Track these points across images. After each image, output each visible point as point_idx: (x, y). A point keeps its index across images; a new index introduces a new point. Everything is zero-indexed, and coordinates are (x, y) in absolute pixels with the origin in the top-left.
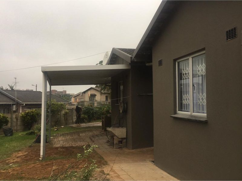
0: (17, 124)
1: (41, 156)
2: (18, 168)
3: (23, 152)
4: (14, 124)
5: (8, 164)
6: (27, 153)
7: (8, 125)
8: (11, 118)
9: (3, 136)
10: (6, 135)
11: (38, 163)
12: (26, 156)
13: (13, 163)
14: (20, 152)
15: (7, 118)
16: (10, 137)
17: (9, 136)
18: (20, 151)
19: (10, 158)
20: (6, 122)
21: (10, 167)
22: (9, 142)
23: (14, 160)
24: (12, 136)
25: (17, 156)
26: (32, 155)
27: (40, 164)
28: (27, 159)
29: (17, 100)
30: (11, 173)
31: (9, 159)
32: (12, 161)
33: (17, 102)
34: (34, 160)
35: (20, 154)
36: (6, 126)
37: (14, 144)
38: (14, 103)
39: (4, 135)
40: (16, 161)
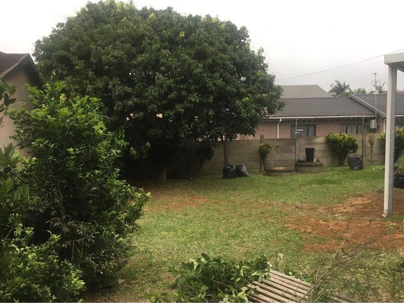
0: (372, 151)
1: (385, 212)
2: (343, 223)
3: (364, 199)
4: (368, 151)
5: (333, 213)
6: (369, 201)
7: (356, 152)
8: (362, 141)
9: (348, 170)
10: (352, 168)
11: (377, 220)
12: (365, 206)
13: (342, 213)
14: (360, 198)
15: (355, 140)
16: (358, 172)
17: (357, 169)
18: (360, 196)
19: (341, 205)
20: (354, 147)
21: (334, 219)
22: (353, 179)
23: (345, 208)
24: (361, 171)
25: (353, 203)
26: (375, 206)
27: (381, 224)
28: (366, 211)
29: (377, 111)
30: (331, 227)
31: (339, 207)
32: (342, 210)
33: (377, 114)
34: (375, 215)
35: (359, 201)
36: (353, 154)
37: (359, 183)
38: (373, 116)
39: (349, 168)
40: (346, 211)
